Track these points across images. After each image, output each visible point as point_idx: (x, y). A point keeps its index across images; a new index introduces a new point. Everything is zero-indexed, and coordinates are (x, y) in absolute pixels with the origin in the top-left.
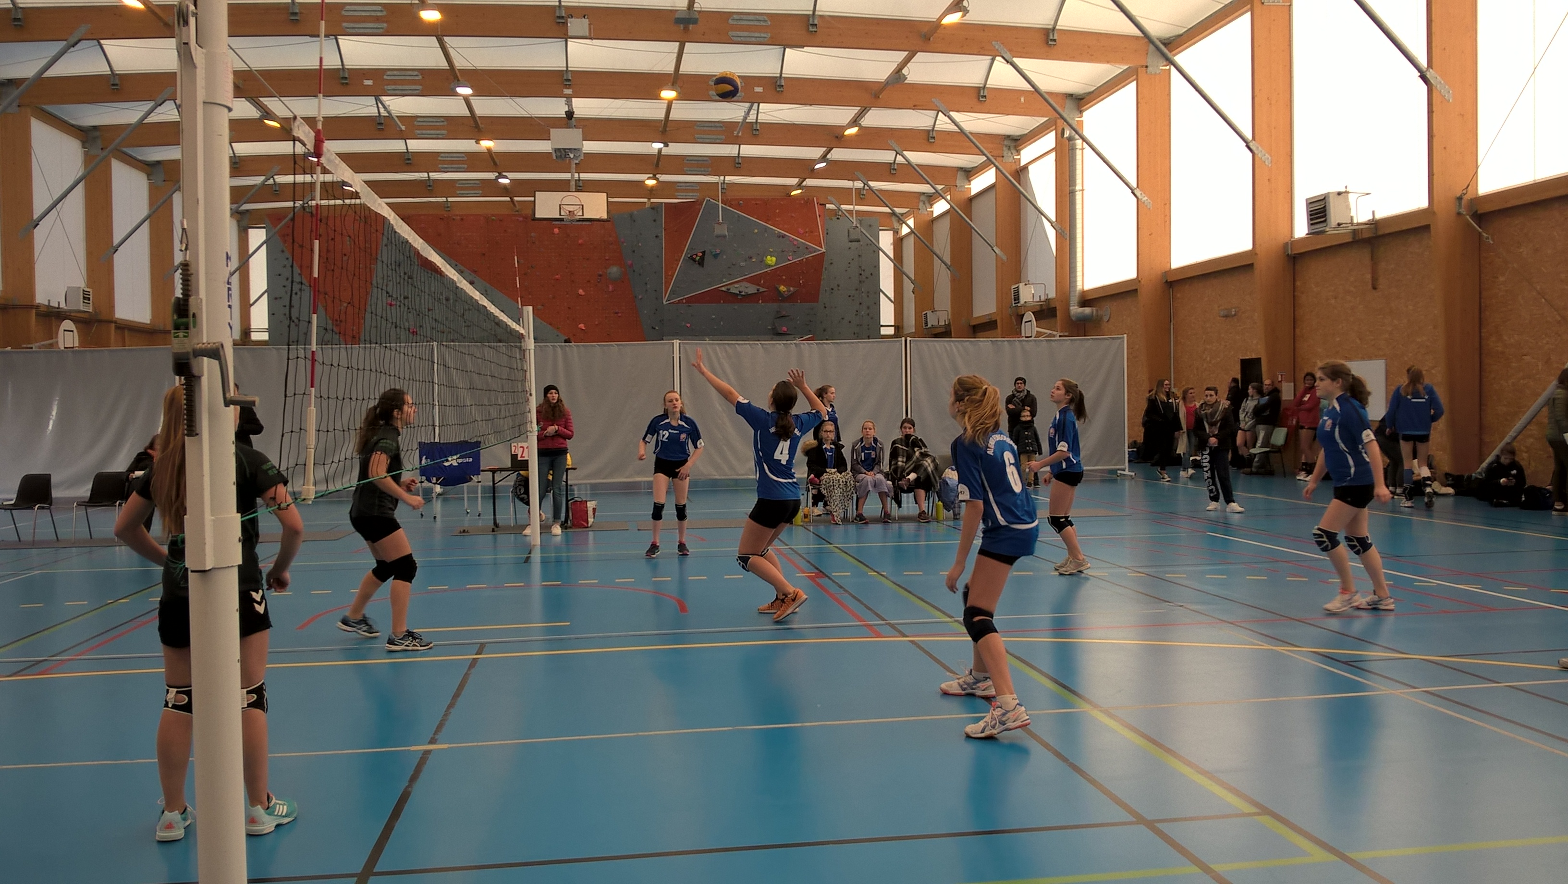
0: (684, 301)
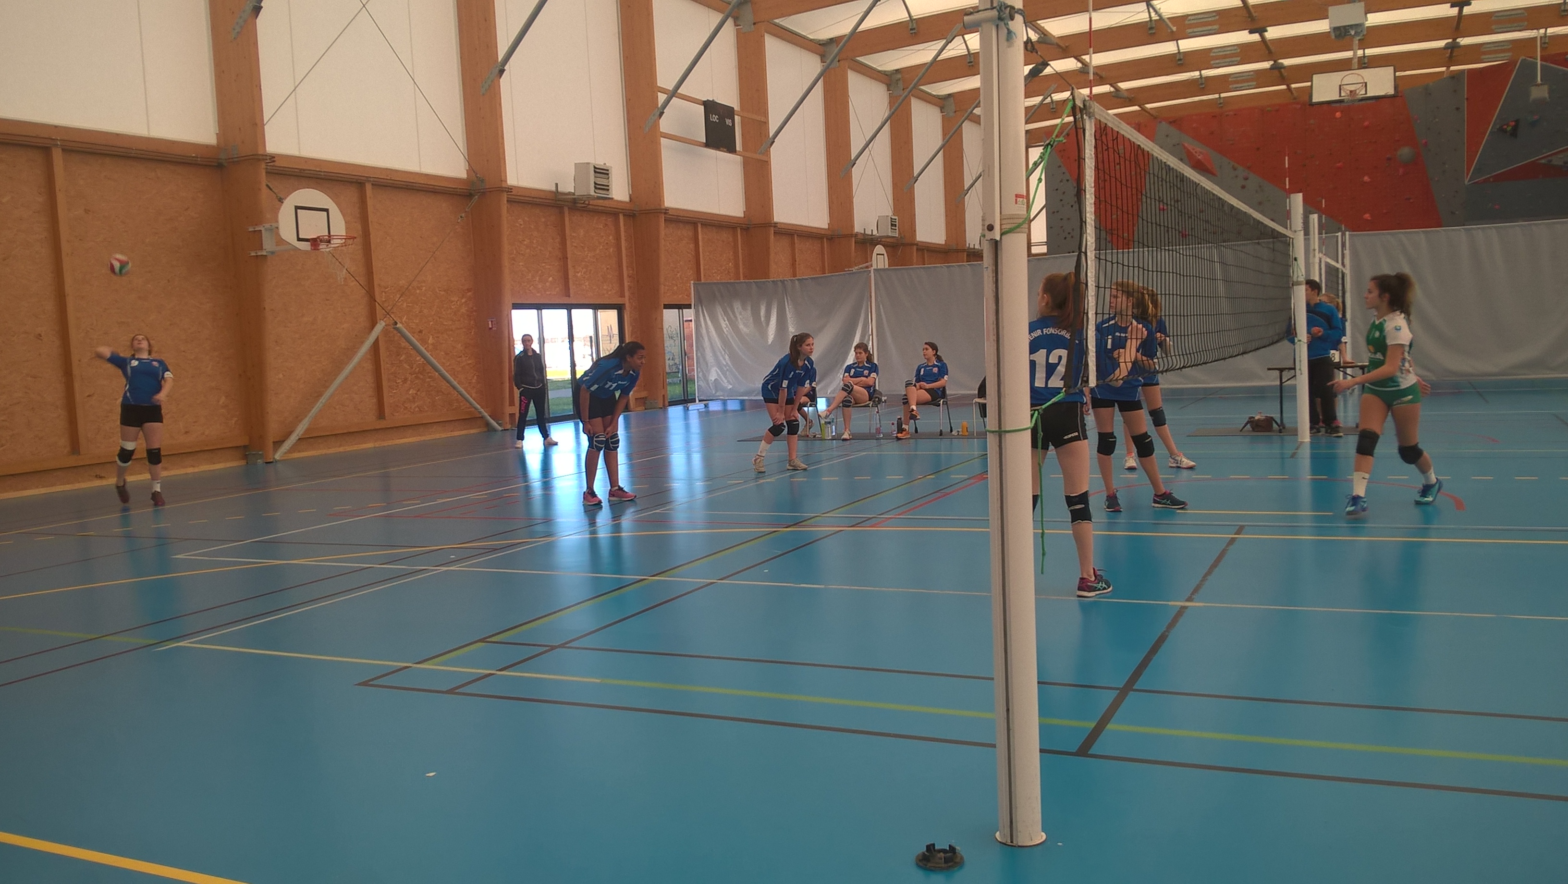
0: (1491, 180)
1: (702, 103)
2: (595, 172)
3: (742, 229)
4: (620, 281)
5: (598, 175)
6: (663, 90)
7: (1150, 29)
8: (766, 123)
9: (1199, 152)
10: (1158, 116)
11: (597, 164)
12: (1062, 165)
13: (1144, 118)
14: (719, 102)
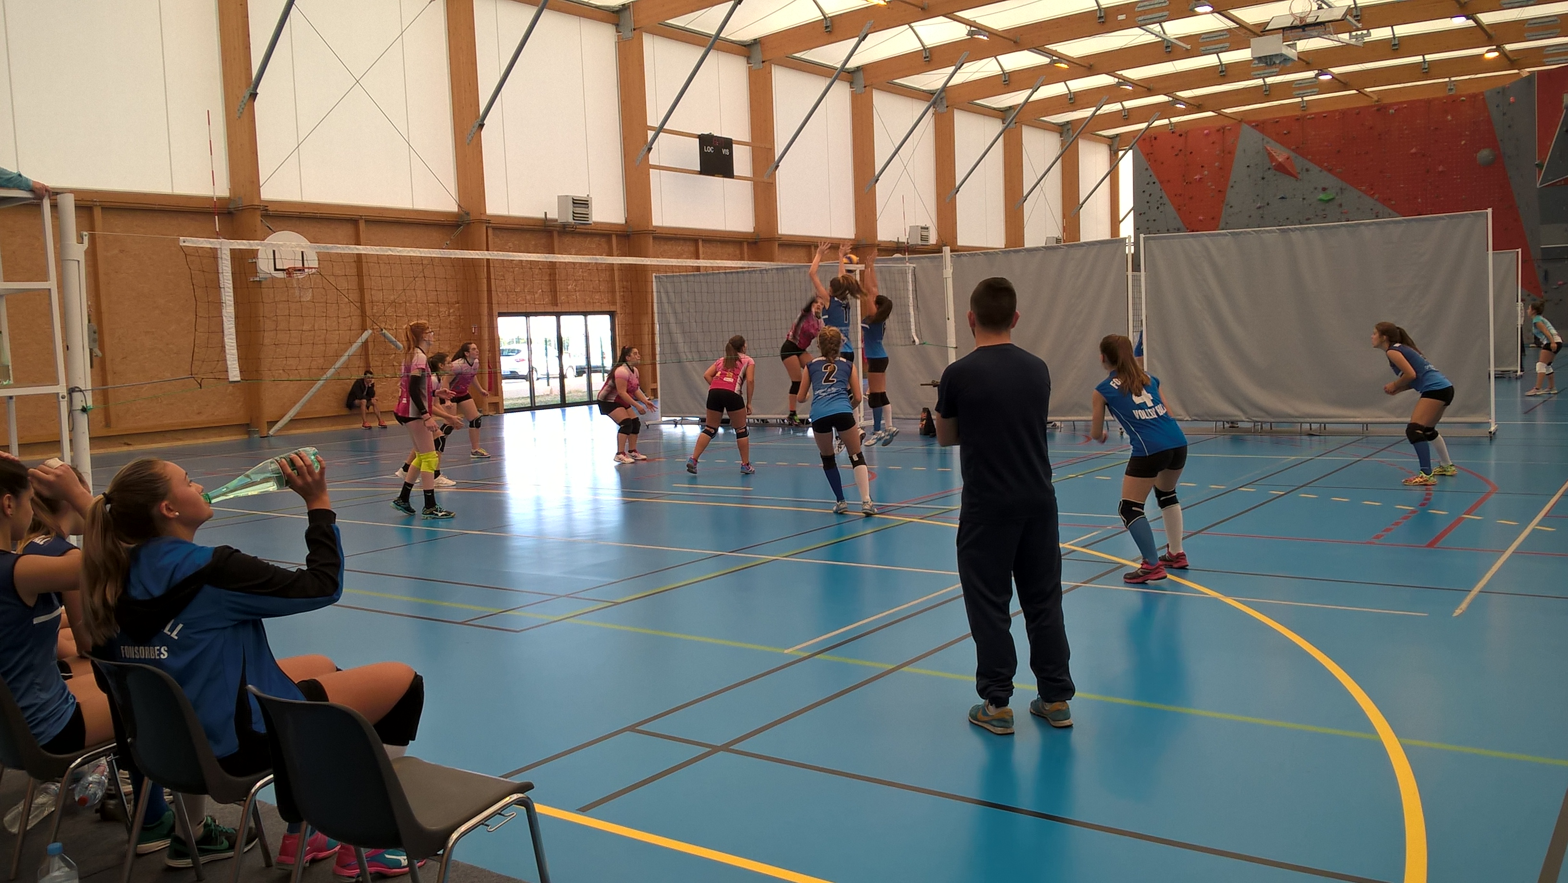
1: (697, 136)
2: (574, 203)
3: (748, 243)
4: (613, 292)
5: (575, 205)
6: (652, 128)
7: (1166, 47)
8: (772, 149)
9: (1281, 154)
10: (1241, 120)
11: (577, 197)
12: (1149, 168)
13: (1226, 122)
14: (715, 135)
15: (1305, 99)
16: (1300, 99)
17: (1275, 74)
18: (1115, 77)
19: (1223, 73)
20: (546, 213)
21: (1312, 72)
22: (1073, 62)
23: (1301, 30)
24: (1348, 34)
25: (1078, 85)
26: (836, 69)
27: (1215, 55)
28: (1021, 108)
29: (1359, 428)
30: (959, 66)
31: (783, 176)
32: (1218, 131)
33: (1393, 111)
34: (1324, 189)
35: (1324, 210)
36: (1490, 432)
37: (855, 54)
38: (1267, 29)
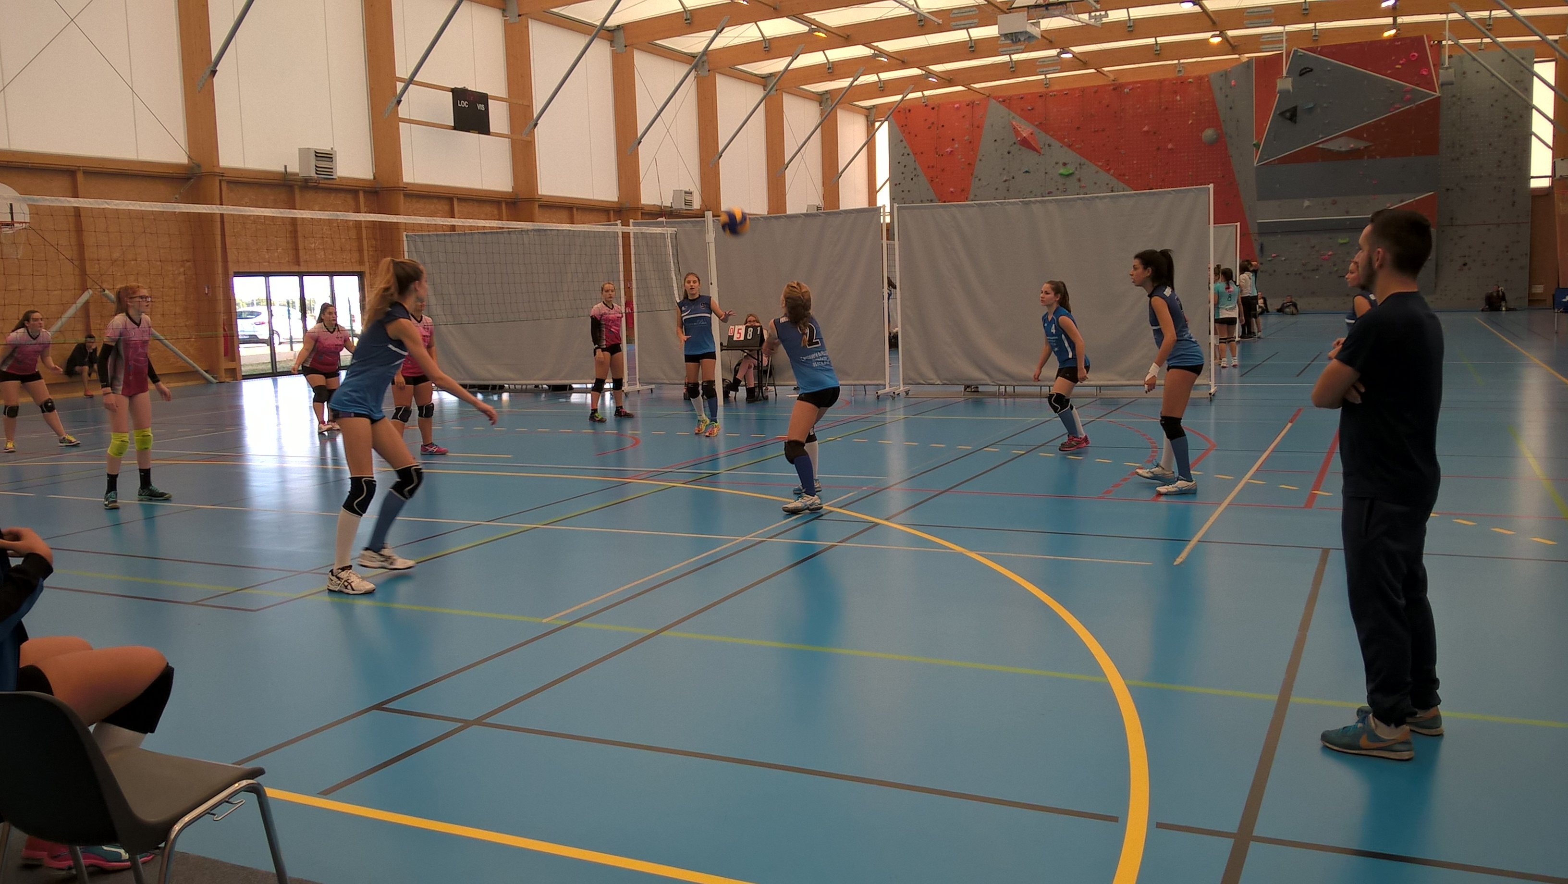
0: (1276, 162)
1: (450, 90)
2: (316, 156)
3: (507, 203)
4: (360, 250)
5: (319, 158)
6: (401, 80)
7: (919, 21)
8: (530, 106)
9: (1026, 130)
10: (989, 95)
11: (320, 150)
12: (904, 140)
13: (977, 97)
14: (469, 89)
15: (1049, 76)
16: (1043, 77)
17: (1020, 51)
18: (871, 48)
19: (972, 49)
20: (286, 167)
21: (1054, 50)
22: (832, 32)
23: (1044, 9)
24: (1087, 15)
25: (837, 54)
26: (594, 26)
27: (965, 31)
28: (782, 75)
29: (1094, 391)
30: (720, 29)
31: (542, 134)
32: (968, 105)
33: (1128, 90)
34: (1065, 164)
35: (1064, 184)
36: (1210, 394)
37: (614, 12)
38: (1013, 6)
